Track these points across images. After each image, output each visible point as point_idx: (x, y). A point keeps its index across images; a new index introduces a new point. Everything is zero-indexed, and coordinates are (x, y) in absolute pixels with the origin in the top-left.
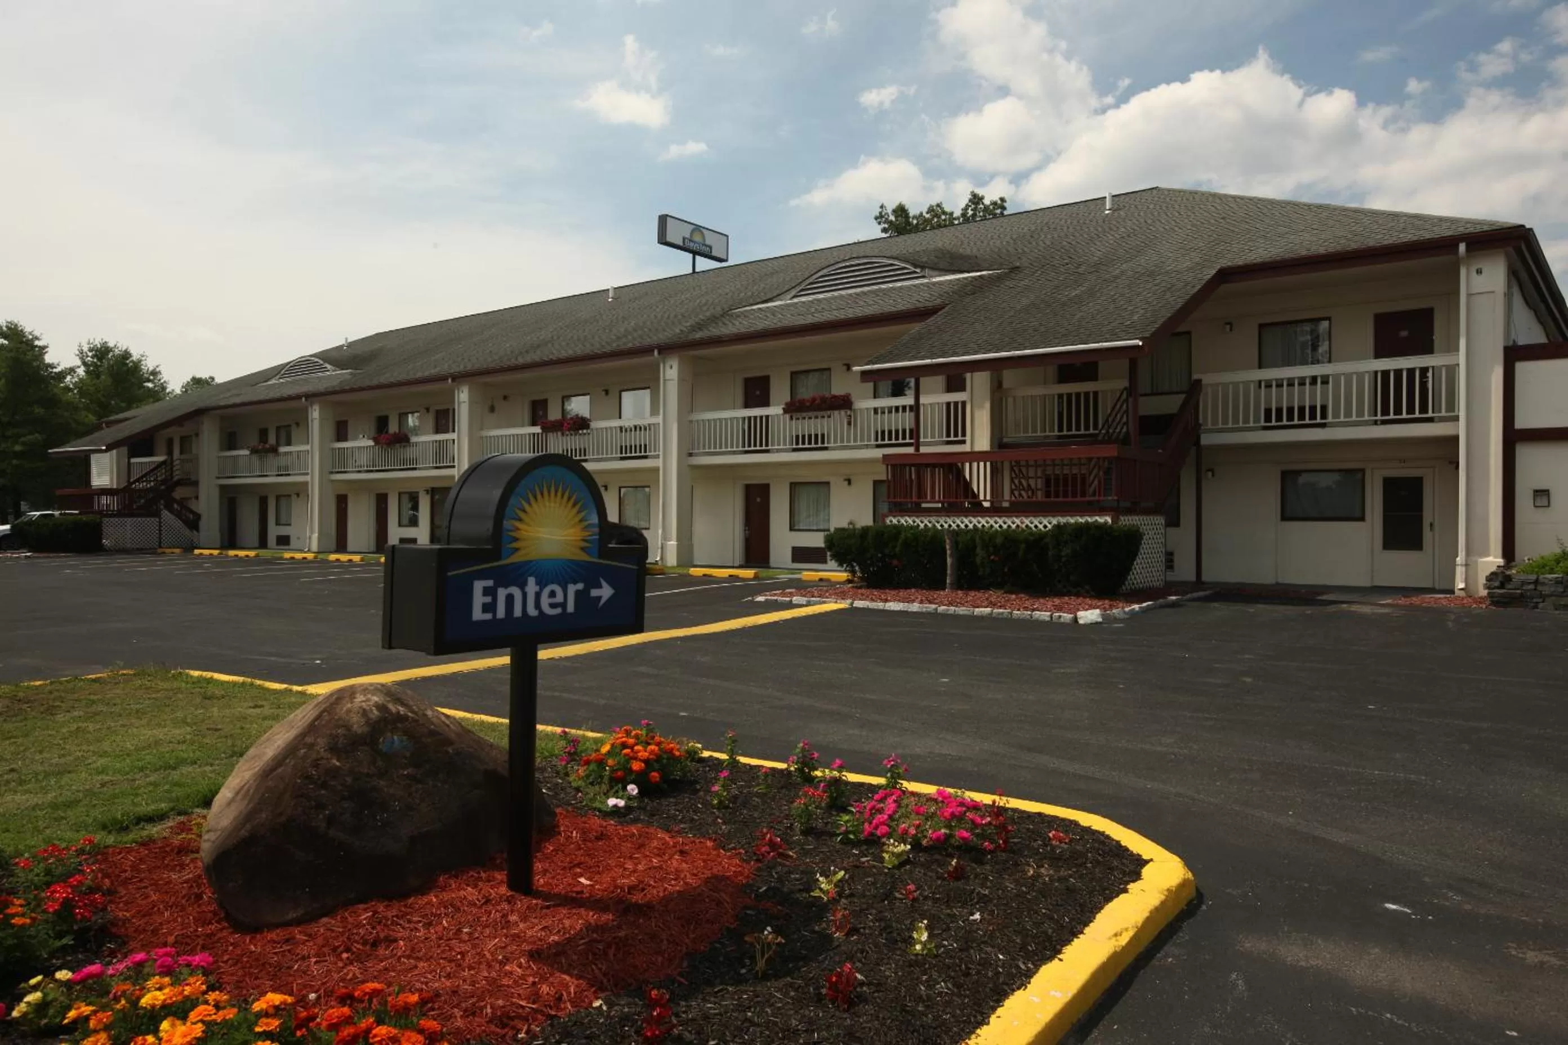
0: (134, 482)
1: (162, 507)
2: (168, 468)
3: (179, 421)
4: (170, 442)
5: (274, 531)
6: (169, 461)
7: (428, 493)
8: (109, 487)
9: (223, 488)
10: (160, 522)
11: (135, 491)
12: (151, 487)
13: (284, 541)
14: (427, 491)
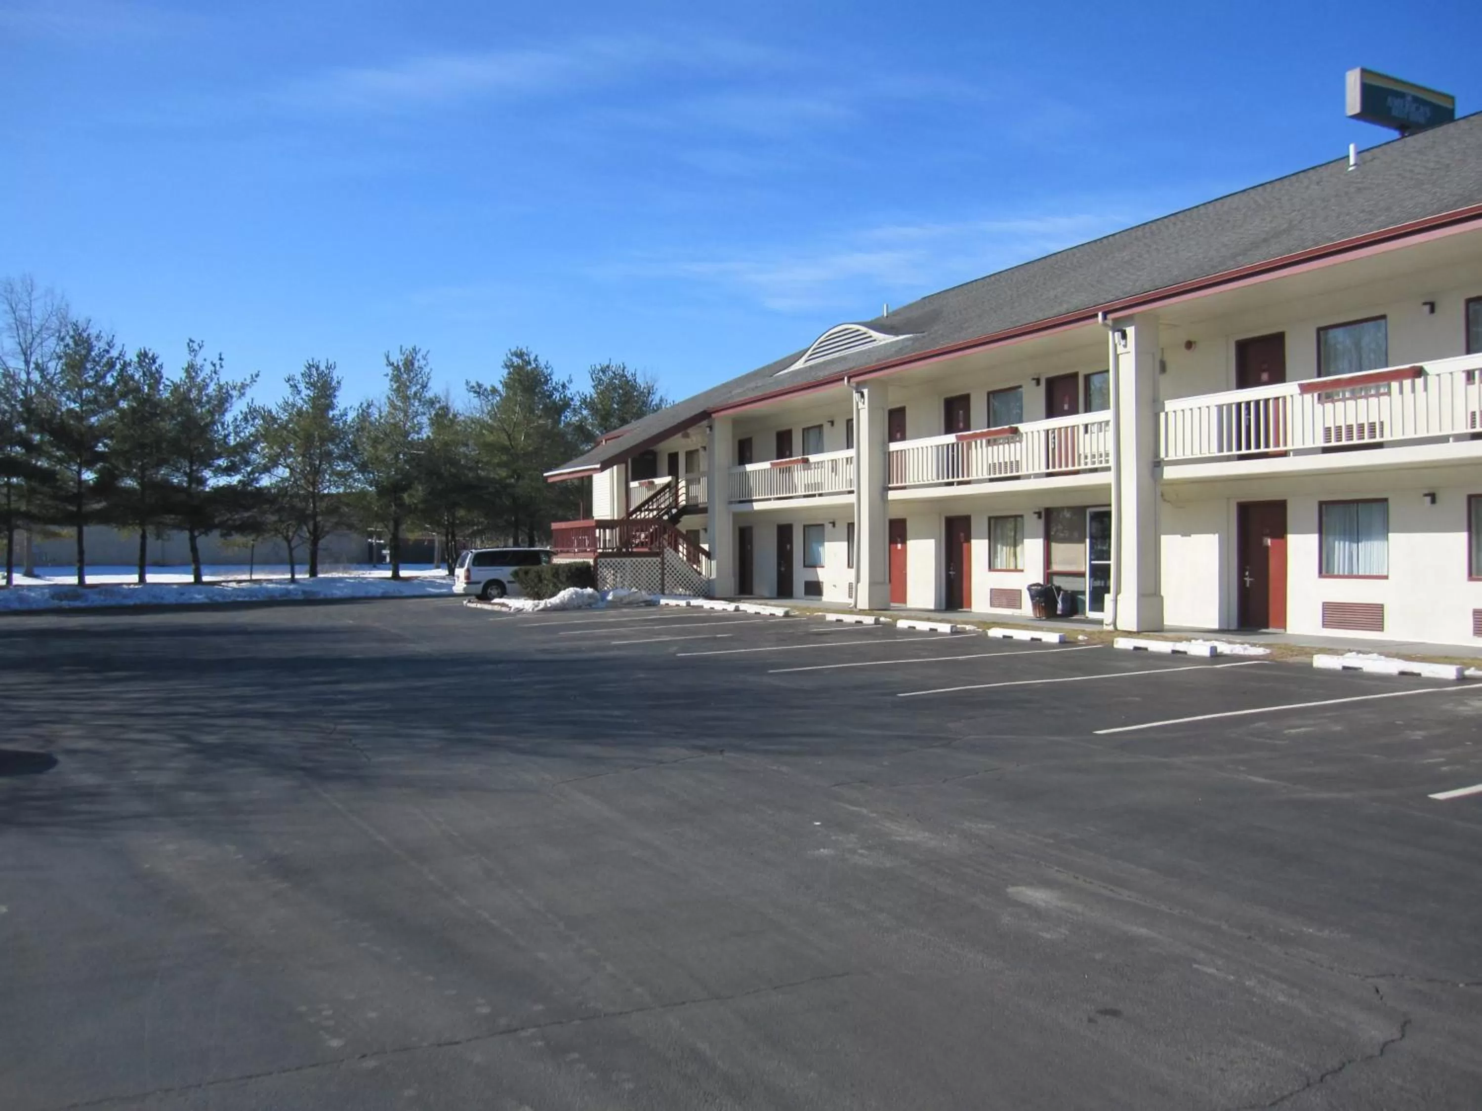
0: (635, 511)
1: (666, 543)
2: (673, 491)
3: (683, 427)
4: (673, 458)
5: (800, 576)
6: (673, 484)
7: (1040, 517)
8: (609, 518)
9: (736, 516)
10: (663, 563)
11: (636, 521)
12: (654, 517)
13: (814, 589)
14: (1039, 514)
